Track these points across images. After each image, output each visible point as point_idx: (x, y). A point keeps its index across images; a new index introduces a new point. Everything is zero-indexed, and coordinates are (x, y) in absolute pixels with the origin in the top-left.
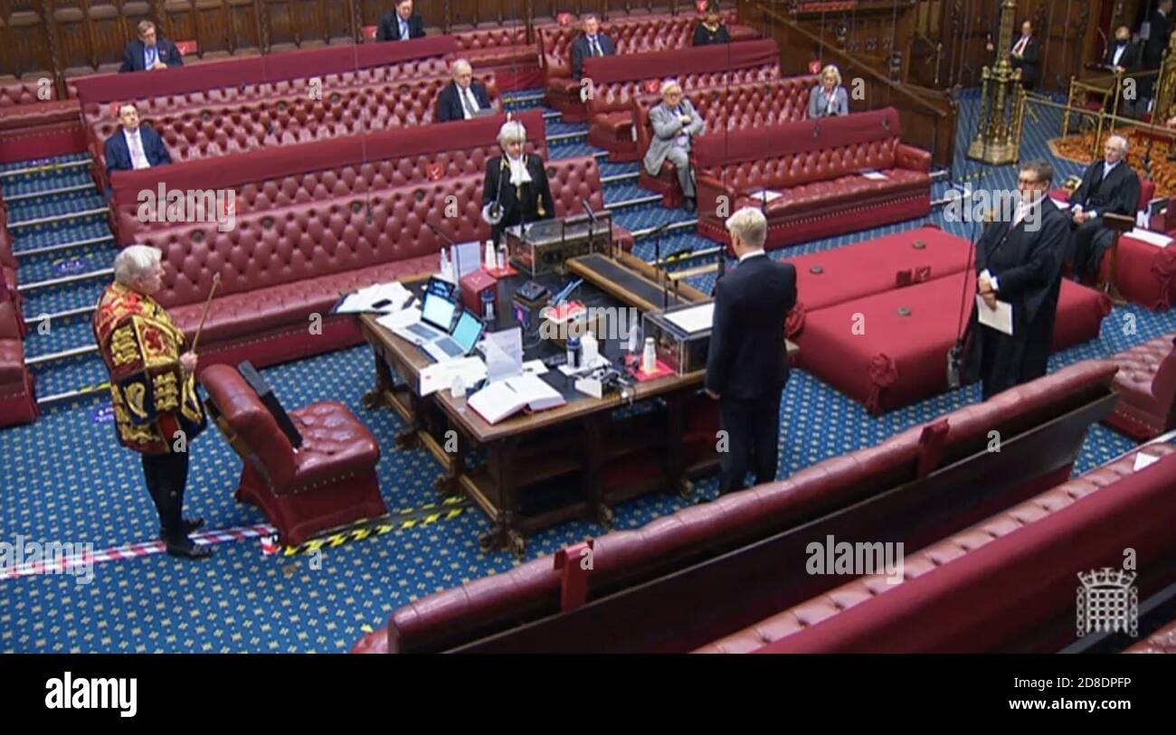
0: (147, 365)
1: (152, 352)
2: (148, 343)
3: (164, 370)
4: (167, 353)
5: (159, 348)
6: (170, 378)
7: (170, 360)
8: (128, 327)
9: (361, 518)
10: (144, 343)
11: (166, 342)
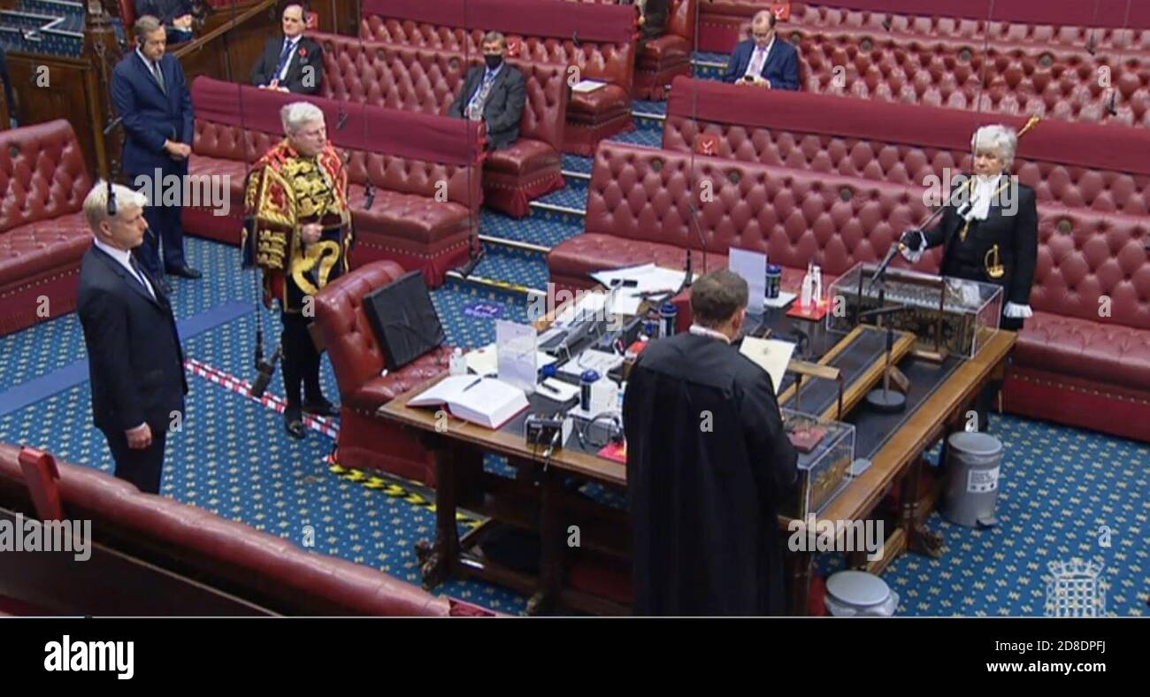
0: (259, 215)
1: (272, 206)
2: (271, 196)
3: (275, 228)
4: (286, 214)
5: (281, 206)
6: (279, 238)
7: (287, 222)
8: (258, 174)
9: (419, 480)
10: (267, 194)
11: (287, 203)
